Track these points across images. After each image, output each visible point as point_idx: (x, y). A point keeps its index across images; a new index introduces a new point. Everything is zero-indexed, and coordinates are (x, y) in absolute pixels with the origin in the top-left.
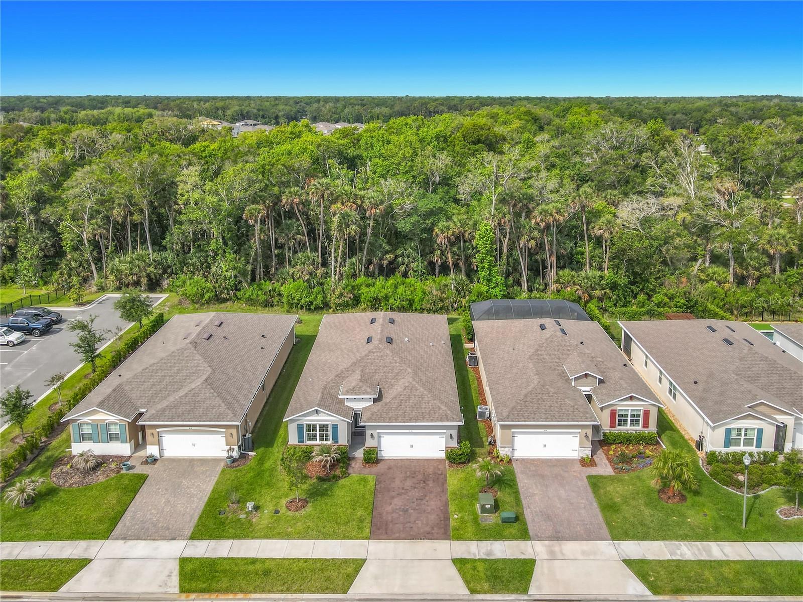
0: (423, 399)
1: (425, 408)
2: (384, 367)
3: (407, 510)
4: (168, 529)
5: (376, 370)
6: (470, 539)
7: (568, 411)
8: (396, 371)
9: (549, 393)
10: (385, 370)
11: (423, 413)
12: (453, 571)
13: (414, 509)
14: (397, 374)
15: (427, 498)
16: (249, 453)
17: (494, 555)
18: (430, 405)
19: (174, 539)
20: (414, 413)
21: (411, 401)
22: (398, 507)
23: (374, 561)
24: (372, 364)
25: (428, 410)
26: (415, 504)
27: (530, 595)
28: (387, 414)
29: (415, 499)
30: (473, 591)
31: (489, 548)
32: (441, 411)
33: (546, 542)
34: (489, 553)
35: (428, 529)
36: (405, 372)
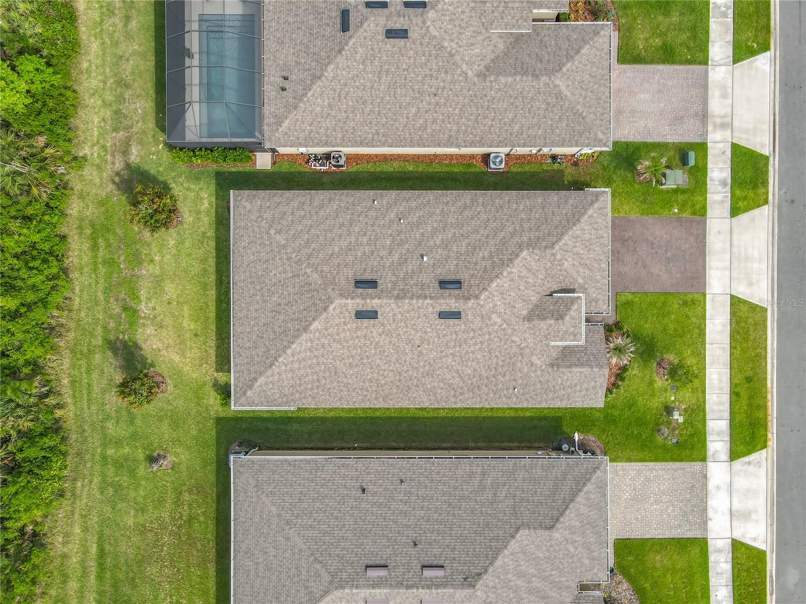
0: (578, 237)
1: (590, 234)
2: (519, 289)
3: (668, 259)
4: (693, 486)
5: (524, 301)
6: (706, 199)
7: (596, 55)
8: (524, 272)
9: (572, 70)
10: (522, 288)
11: (597, 238)
12: (744, 218)
13: (666, 251)
14: (530, 270)
15: (650, 238)
16: (576, 440)
17: (725, 179)
18: (586, 228)
19: (705, 476)
20: (597, 249)
21: (582, 252)
22: (664, 268)
23: (732, 287)
24: (514, 307)
25: (593, 232)
26: (659, 251)
27: (770, 154)
28: (598, 282)
29: (653, 251)
30: (766, 202)
31: (717, 183)
32: (595, 215)
33: (710, 128)
34: (723, 183)
35: (692, 239)
36: (526, 259)
